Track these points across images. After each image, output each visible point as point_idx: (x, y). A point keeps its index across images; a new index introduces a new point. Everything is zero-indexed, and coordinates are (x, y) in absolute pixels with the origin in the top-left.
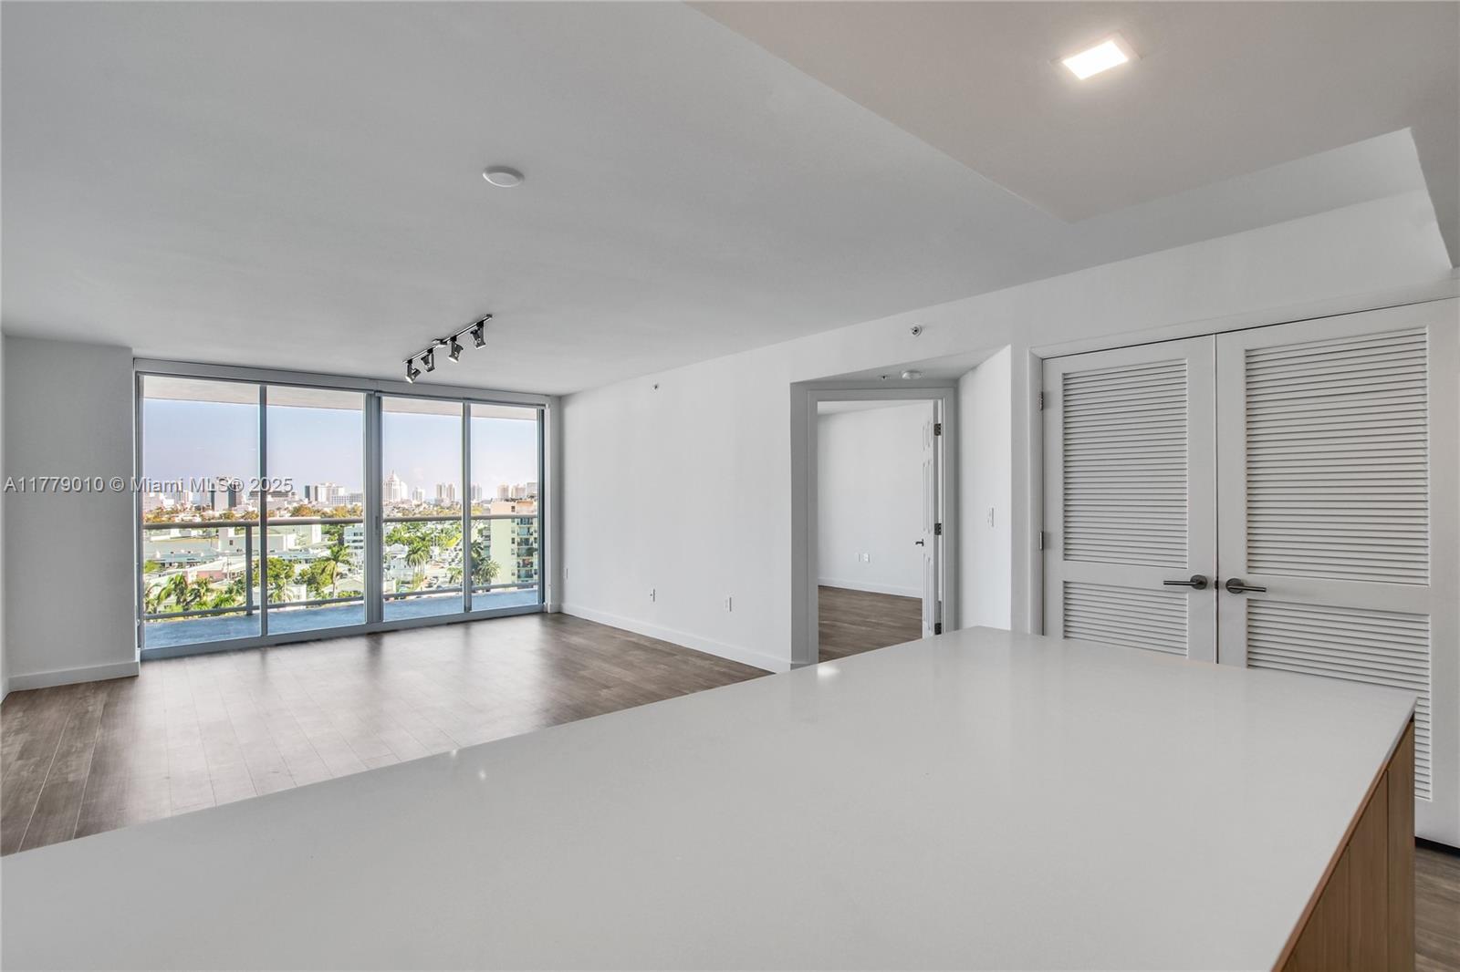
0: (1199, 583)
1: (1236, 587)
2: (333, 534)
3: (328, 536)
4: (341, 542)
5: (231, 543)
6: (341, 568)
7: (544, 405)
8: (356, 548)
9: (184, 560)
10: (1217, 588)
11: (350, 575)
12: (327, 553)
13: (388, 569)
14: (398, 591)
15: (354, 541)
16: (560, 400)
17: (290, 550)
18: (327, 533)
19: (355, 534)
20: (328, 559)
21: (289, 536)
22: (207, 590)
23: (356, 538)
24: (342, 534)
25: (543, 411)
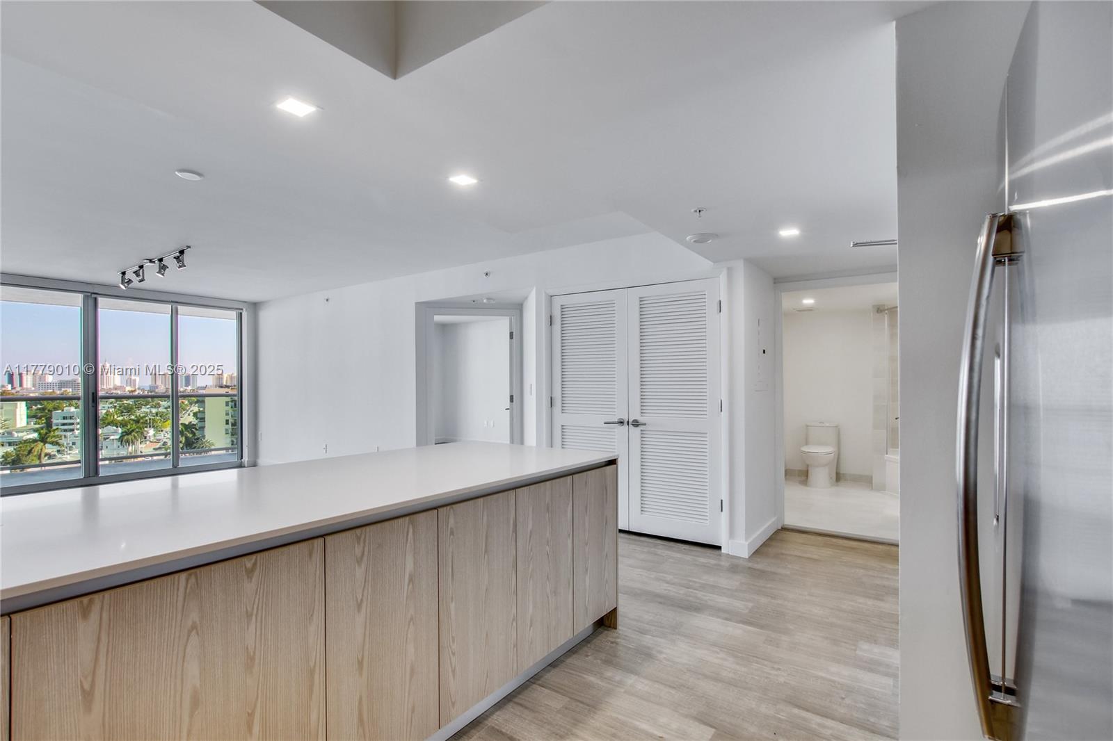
0: (621, 423)
1: (636, 424)
2: (40, 418)
3: (35, 420)
6: (49, 449)
7: (242, 309)
8: (65, 430)
10: (628, 424)
11: (59, 456)
12: (35, 435)
15: (64, 424)
16: (255, 306)
18: (34, 417)
19: (64, 418)
20: (35, 441)
23: (65, 421)
24: (51, 418)
25: (241, 314)
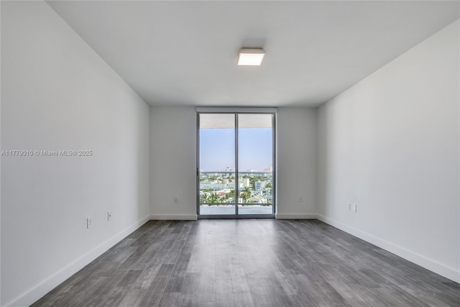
4: (254, 186)
5: (228, 185)
9: (217, 189)
13: (265, 195)
14: (267, 202)
17: (241, 188)
21: (241, 184)
22: (218, 197)
